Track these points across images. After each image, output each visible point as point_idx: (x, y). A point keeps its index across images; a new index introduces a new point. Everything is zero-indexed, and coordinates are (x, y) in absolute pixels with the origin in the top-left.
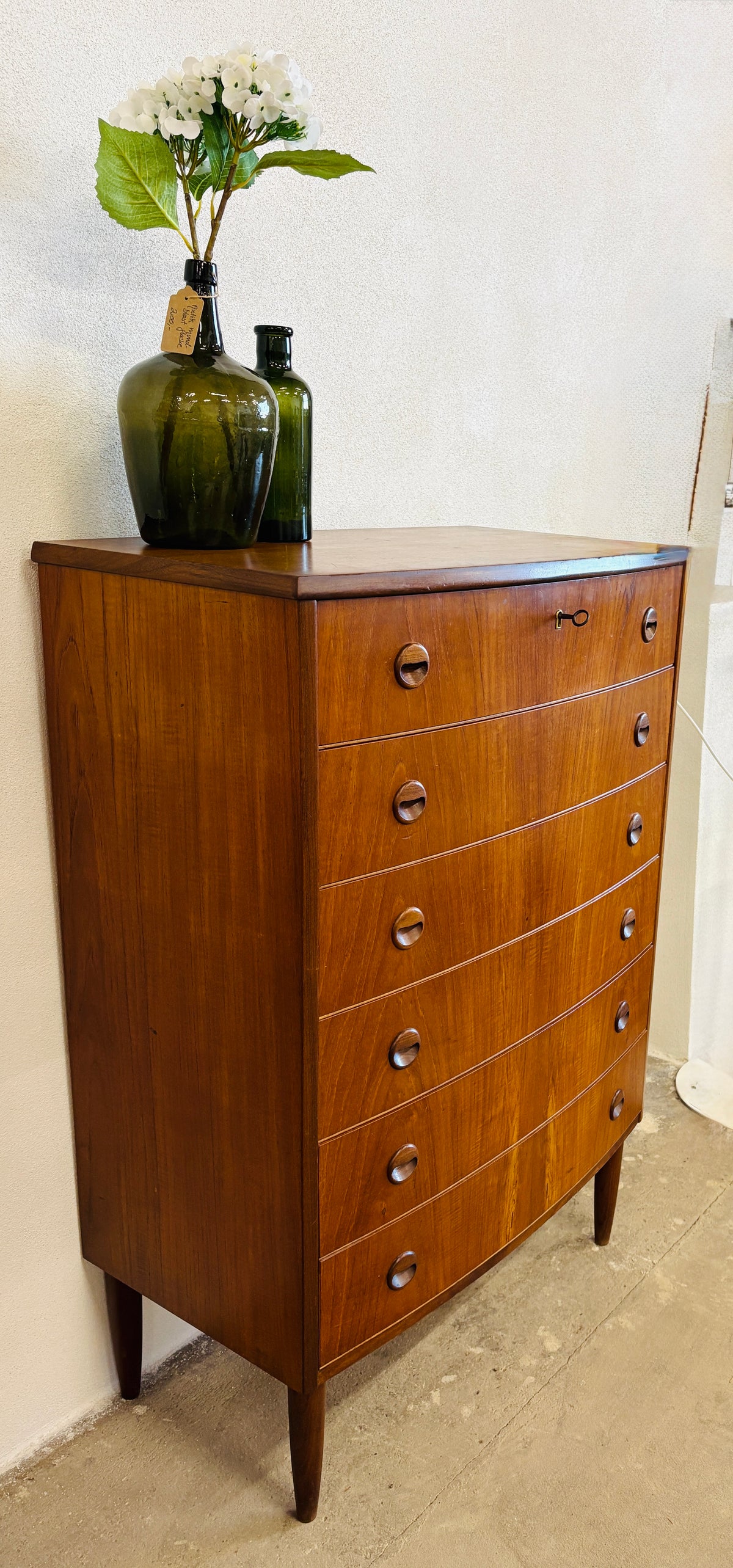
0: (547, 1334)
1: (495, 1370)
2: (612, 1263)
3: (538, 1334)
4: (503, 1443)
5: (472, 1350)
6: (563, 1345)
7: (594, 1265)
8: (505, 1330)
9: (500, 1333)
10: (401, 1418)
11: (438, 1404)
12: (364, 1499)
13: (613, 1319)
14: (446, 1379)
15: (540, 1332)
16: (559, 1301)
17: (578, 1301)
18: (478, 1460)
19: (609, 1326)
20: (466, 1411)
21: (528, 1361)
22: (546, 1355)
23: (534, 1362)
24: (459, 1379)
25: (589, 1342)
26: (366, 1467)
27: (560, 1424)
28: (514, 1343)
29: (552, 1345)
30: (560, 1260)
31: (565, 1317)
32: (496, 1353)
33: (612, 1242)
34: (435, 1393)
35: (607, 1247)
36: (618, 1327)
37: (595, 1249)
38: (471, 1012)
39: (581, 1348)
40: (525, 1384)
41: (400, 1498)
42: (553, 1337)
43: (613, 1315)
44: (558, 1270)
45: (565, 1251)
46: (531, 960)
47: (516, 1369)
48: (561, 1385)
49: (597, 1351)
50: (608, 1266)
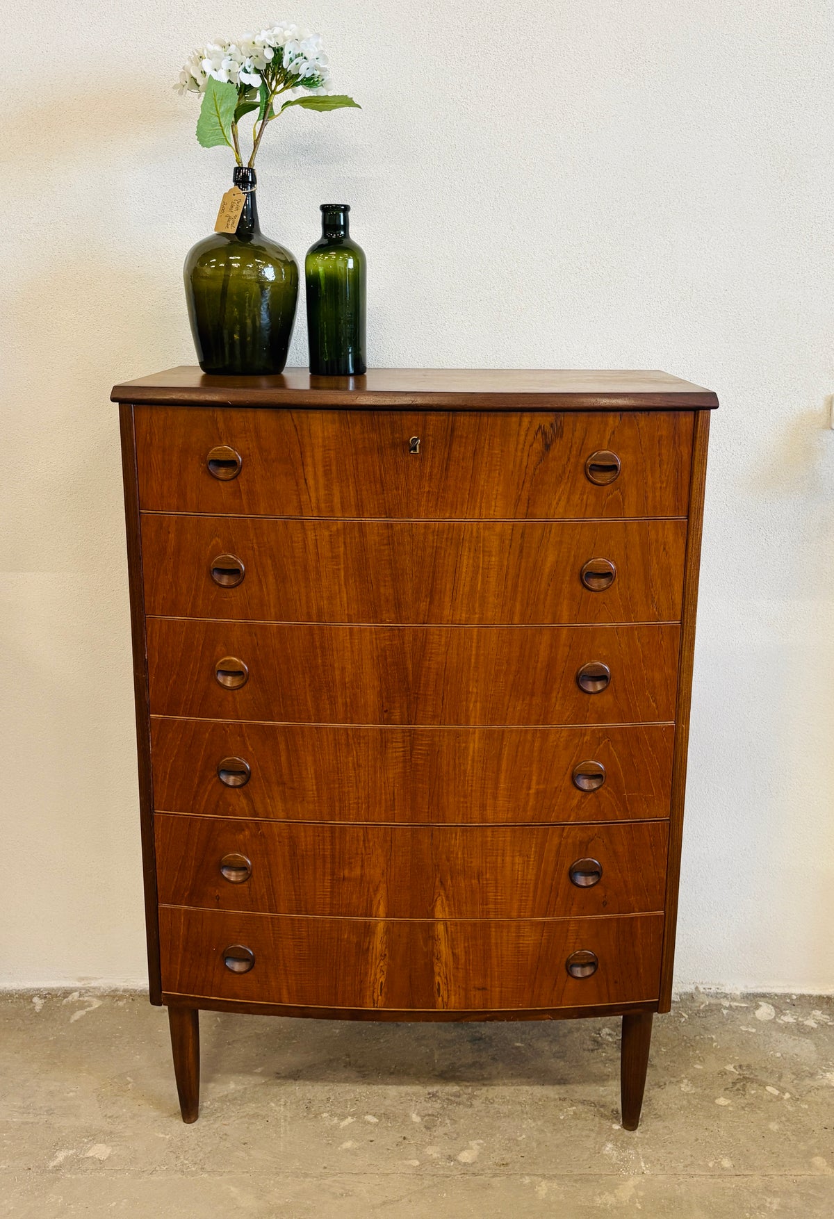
0: (476, 1147)
1: (405, 1138)
2: (610, 1145)
3: (470, 1142)
4: (335, 1180)
5: (414, 1116)
6: (473, 1163)
7: (593, 1135)
8: (454, 1122)
9: (448, 1121)
10: (311, 1116)
11: (341, 1127)
12: (224, 1137)
13: (535, 1178)
14: (370, 1118)
15: (473, 1144)
16: (524, 1136)
17: (537, 1148)
18: (307, 1175)
19: (527, 1180)
20: (348, 1145)
21: (433, 1152)
22: (451, 1158)
23: (435, 1155)
24: (376, 1125)
25: (493, 1177)
26: (252, 1123)
27: (384, 1203)
28: (445, 1134)
29: (466, 1157)
30: (575, 1113)
31: (508, 1149)
32: (424, 1130)
33: (637, 1133)
34: (350, 1120)
35: (627, 1133)
36: (532, 1186)
37: (617, 1127)
38: (311, 771)
39: (481, 1175)
40: (407, 1162)
41: (242, 1154)
42: (476, 1153)
43: (543, 1176)
44: (562, 1118)
45: (591, 1111)
46: (396, 751)
47: (417, 1149)
48: (426, 1183)
49: (487, 1186)
50: (604, 1145)
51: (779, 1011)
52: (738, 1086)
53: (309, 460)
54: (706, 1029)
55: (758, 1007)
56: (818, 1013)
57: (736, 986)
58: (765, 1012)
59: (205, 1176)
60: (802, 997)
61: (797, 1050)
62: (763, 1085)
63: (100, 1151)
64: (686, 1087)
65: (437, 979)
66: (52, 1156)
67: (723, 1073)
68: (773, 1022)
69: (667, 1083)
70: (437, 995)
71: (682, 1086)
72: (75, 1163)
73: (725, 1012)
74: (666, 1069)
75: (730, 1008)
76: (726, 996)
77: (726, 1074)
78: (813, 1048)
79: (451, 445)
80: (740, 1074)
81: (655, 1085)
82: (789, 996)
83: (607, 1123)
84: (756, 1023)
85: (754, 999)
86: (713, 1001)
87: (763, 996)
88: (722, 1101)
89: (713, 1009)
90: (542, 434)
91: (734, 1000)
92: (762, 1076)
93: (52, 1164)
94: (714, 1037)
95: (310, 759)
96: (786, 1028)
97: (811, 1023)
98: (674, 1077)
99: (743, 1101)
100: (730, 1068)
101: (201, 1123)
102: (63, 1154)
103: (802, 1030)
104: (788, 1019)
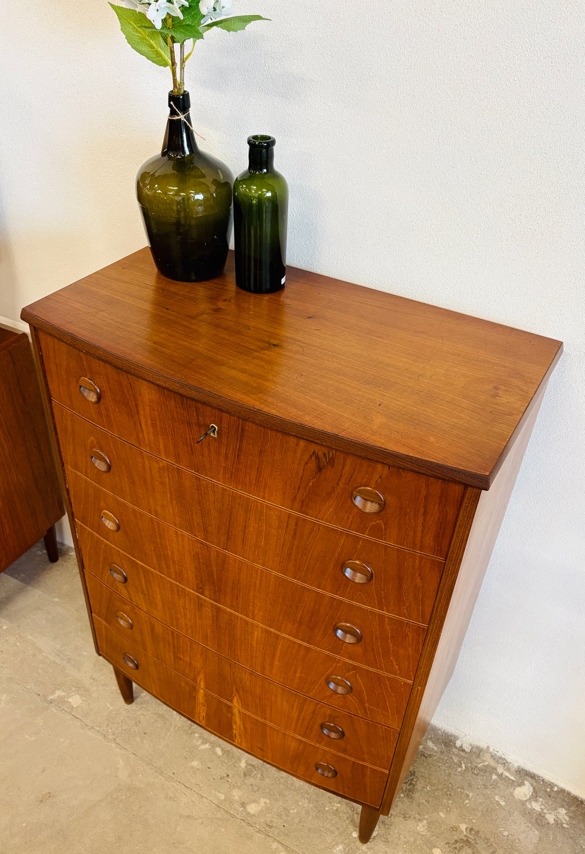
0: (263, 804)
1: (228, 775)
2: (341, 847)
3: (261, 799)
4: (173, 786)
5: (243, 761)
6: (254, 815)
7: (337, 833)
8: (262, 778)
9: (259, 776)
10: (190, 732)
11: (199, 749)
12: (138, 723)
13: (280, 846)
14: (218, 750)
15: (262, 800)
16: (295, 811)
17: (297, 824)
18: (161, 773)
19: (275, 845)
20: (195, 763)
21: (236, 794)
22: (243, 805)
23: (236, 798)
24: (219, 757)
25: (257, 832)
26: (157, 721)
27: (188, 817)
28: (251, 785)
29: (252, 808)
30: (337, 810)
31: (280, 816)
32: (242, 775)
33: (364, 847)
34: (207, 746)
35: (358, 843)
37: (355, 835)
38: (159, 597)
39: (252, 826)
40: (217, 793)
41: (138, 739)
42: (259, 808)
43: (287, 848)
44: (327, 809)
45: (348, 812)
46: (208, 612)
47: (229, 788)
48: (219, 815)
49: (249, 837)
50: (337, 844)
51: (535, 796)
52: (458, 845)
53: (141, 412)
54: (470, 786)
55: (521, 784)
56: (563, 811)
57: (517, 760)
58: (524, 791)
59: (113, 745)
60: (562, 791)
61: (522, 837)
63: (75, 700)
64: (421, 827)
65: (235, 731)
66: (53, 692)
67: (455, 829)
68: (523, 803)
69: (412, 817)
70: (235, 738)
71: (420, 825)
72: (61, 701)
73: (494, 777)
74: (419, 805)
75: (500, 776)
76: (505, 763)
77: (456, 831)
78: (535, 840)
79: (241, 441)
80: (465, 836)
81: (403, 814)
82: (552, 785)
83: (351, 828)
84: (509, 799)
85: (524, 774)
86: (493, 763)
87: (533, 776)
88: (436, 851)
89: (489, 770)
90: (316, 458)
91: (508, 770)
93: (51, 697)
94: (471, 795)
95: (157, 590)
96: (528, 813)
97: (551, 818)
98: (420, 815)
100: (463, 827)
101: (133, 706)
102: (58, 693)
103: (539, 821)
104: (536, 806)
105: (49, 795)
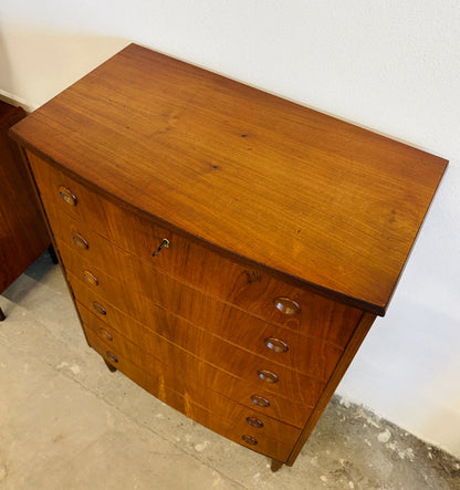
0: (206, 445)
1: (182, 424)
2: (259, 474)
3: (205, 441)
4: (145, 431)
6: (200, 452)
7: (256, 465)
12: (120, 386)
16: (228, 450)
17: (229, 458)
18: (137, 422)
19: (214, 473)
20: (160, 416)
21: (188, 438)
22: (193, 445)
23: (188, 440)
25: (202, 464)
26: (132, 385)
27: (156, 453)
28: (198, 431)
29: (199, 447)
31: (217, 452)
32: (192, 424)
33: (274, 475)
35: (271, 472)
36: (215, 477)
37: (268, 466)
39: (199, 460)
40: (175, 437)
41: (120, 398)
42: (204, 447)
43: (222, 475)
47: (183, 433)
48: (176, 452)
49: (197, 467)
50: (256, 472)
51: (392, 439)
52: (338, 474)
54: (348, 432)
55: (383, 431)
56: (410, 450)
57: (381, 414)
58: (385, 436)
59: (103, 402)
60: (411, 436)
61: (382, 468)
62: (349, 479)
63: (76, 369)
64: (313, 461)
66: (60, 363)
67: (336, 462)
68: (383, 444)
69: (308, 454)
70: (186, 413)
71: (313, 459)
72: (66, 370)
73: (365, 426)
74: (313, 445)
75: (369, 425)
76: (373, 416)
78: (390, 471)
80: (343, 467)
82: (404, 432)
83: (266, 462)
84: (375, 441)
85: (386, 424)
86: (365, 416)
87: (391, 425)
88: (323, 478)
89: (361, 421)
90: (247, 274)
91: (375, 421)
92: (353, 474)
93: (58, 367)
94: (348, 438)
96: (387, 452)
97: (402, 455)
98: (313, 452)
99: (333, 483)
100: (342, 461)
101: (116, 373)
102: (64, 364)
103: (394, 457)
104: (392, 447)
105: (61, 437)
